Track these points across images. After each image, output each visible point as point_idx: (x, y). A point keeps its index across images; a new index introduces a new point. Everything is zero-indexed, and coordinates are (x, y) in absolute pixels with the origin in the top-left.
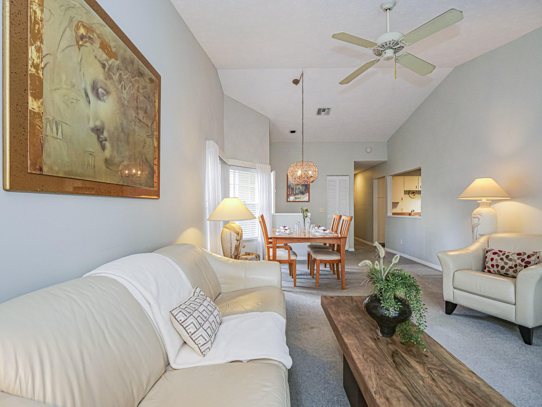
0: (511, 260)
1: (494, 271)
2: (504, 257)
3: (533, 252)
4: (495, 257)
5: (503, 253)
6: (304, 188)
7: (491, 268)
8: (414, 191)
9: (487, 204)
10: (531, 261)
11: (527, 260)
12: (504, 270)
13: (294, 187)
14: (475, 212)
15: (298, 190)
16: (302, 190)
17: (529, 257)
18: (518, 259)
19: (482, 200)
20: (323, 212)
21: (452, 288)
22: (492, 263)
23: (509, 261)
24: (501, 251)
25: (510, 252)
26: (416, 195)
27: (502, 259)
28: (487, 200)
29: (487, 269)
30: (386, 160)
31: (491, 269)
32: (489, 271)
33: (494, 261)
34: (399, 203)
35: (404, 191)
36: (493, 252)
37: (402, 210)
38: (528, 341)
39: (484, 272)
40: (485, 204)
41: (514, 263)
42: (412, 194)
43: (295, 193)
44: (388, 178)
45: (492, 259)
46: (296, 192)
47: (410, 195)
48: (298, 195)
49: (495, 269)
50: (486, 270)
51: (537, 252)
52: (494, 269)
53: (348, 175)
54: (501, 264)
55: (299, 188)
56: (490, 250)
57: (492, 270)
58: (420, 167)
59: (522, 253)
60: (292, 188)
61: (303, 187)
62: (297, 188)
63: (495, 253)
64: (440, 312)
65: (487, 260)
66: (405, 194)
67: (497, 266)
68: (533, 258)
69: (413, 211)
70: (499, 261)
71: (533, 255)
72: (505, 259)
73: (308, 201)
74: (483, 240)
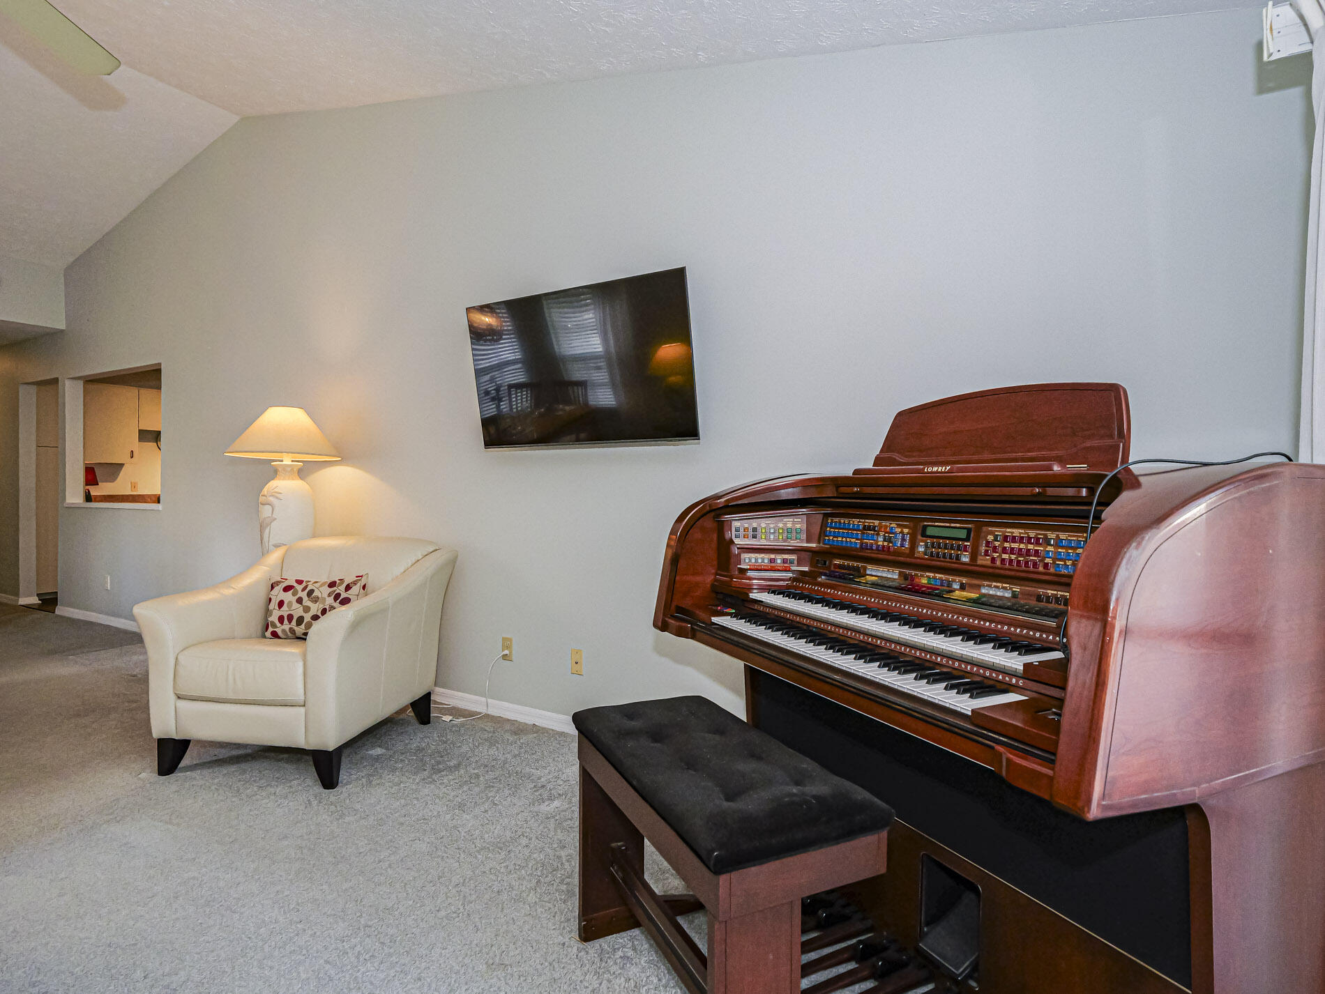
0: (316, 600)
1: (284, 631)
2: (304, 595)
3: (357, 577)
4: (288, 597)
5: (304, 584)
7: (278, 624)
9: (292, 469)
10: (350, 597)
11: (344, 595)
12: (303, 626)
14: (265, 491)
17: (348, 588)
18: (329, 595)
19: (282, 461)
21: (173, 697)
22: (280, 613)
23: (312, 602)
24: (299, 582)
25: (317, 582)
27: (300, 601)
28: (292, 461)
29: (270, 629)
30: (62, 326)
31: (277, 627)
32: (275, 635)
33: (285, 607)
34: (122, 465)
35: (140, 430)
36: (283, 586)
37: (134, 486)
38: (329, 780)
39: (264, 637)
40: (289, 469)
41: (321, 607)
44: (67, 383)
45: (281, 604)
49: (286, 626)
50: (268, 634)
51: (362, 576)
52: (283, 627)
54: (298, 611)
56: (278, 582)
57: (279, 631)
58: (156, 364)
59: (338, 582)
63: (287, 589)
64: (143, 775)
65: (271, 607)
66: (140, 440)
67: (290, 618)
68: (355, 589)
70: (296, 605)
71: (355, 583)
72: (305, 599)
74: (275, 557)
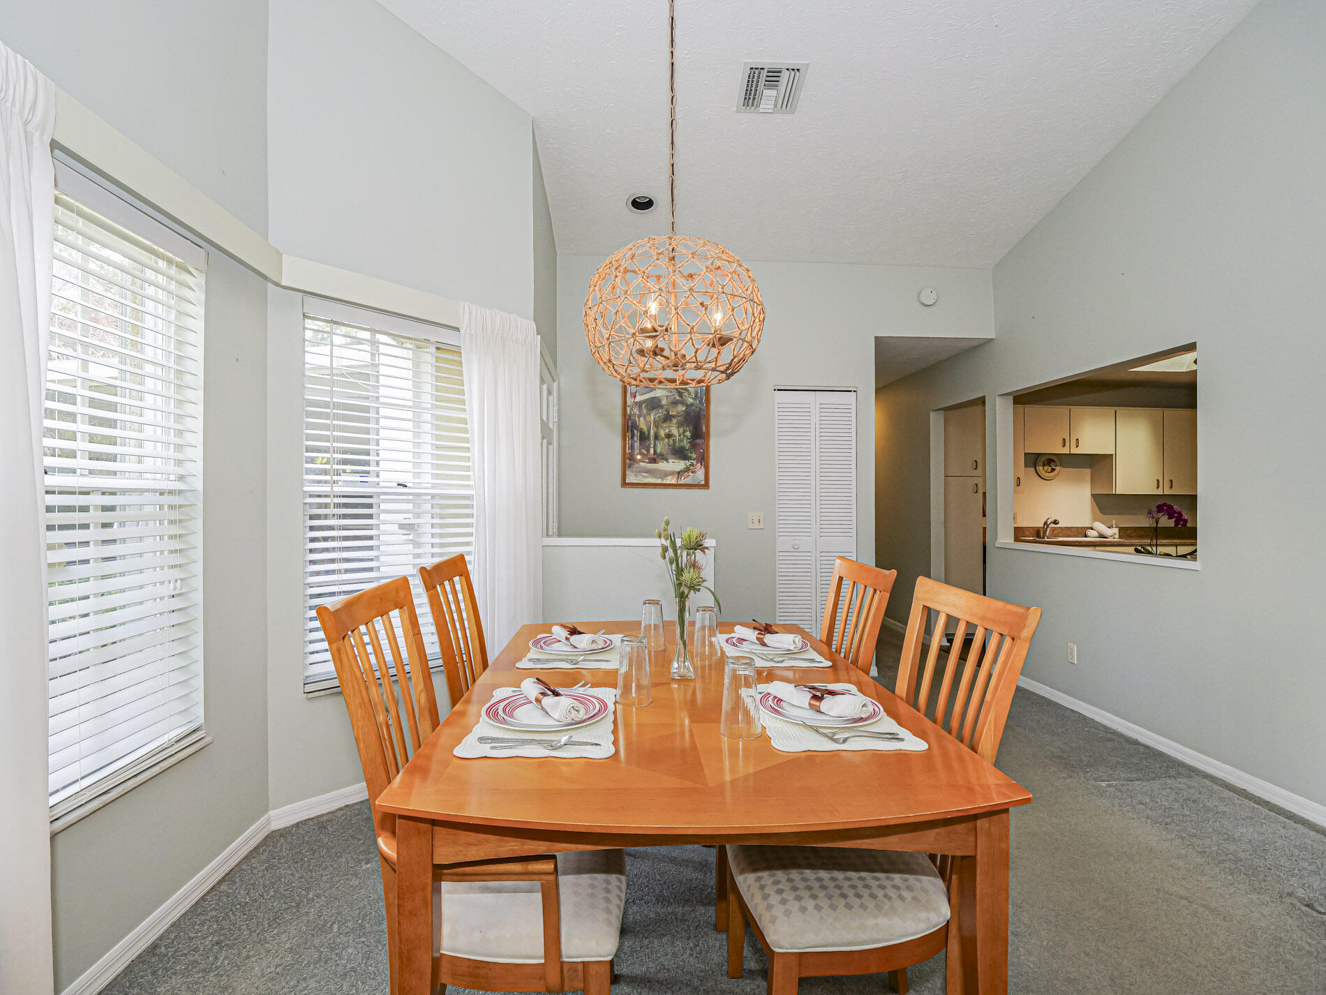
6: (688, 434)
8: (1052, 457)
13: (649, 431)
15: (666, 440)
16: (681, 441)
20: (762, 526)
26: (1058, 468)
30: (990, 334)
35: (1025, 454)
37: (1015, 519)
42: (1044, 465)
43: (652, 451)
46: (659, 451)
47: (1040, 468)
48: (667, 460)
53: (853, 389)
55: (669, 436)
60: (642, 433)
61: (684, 432)
62: (662, 433)
66: (1026, 465)
69: (1055, 522)
73: (703, 482)
